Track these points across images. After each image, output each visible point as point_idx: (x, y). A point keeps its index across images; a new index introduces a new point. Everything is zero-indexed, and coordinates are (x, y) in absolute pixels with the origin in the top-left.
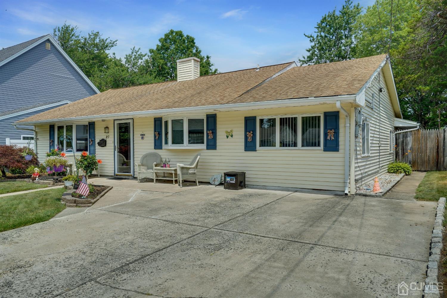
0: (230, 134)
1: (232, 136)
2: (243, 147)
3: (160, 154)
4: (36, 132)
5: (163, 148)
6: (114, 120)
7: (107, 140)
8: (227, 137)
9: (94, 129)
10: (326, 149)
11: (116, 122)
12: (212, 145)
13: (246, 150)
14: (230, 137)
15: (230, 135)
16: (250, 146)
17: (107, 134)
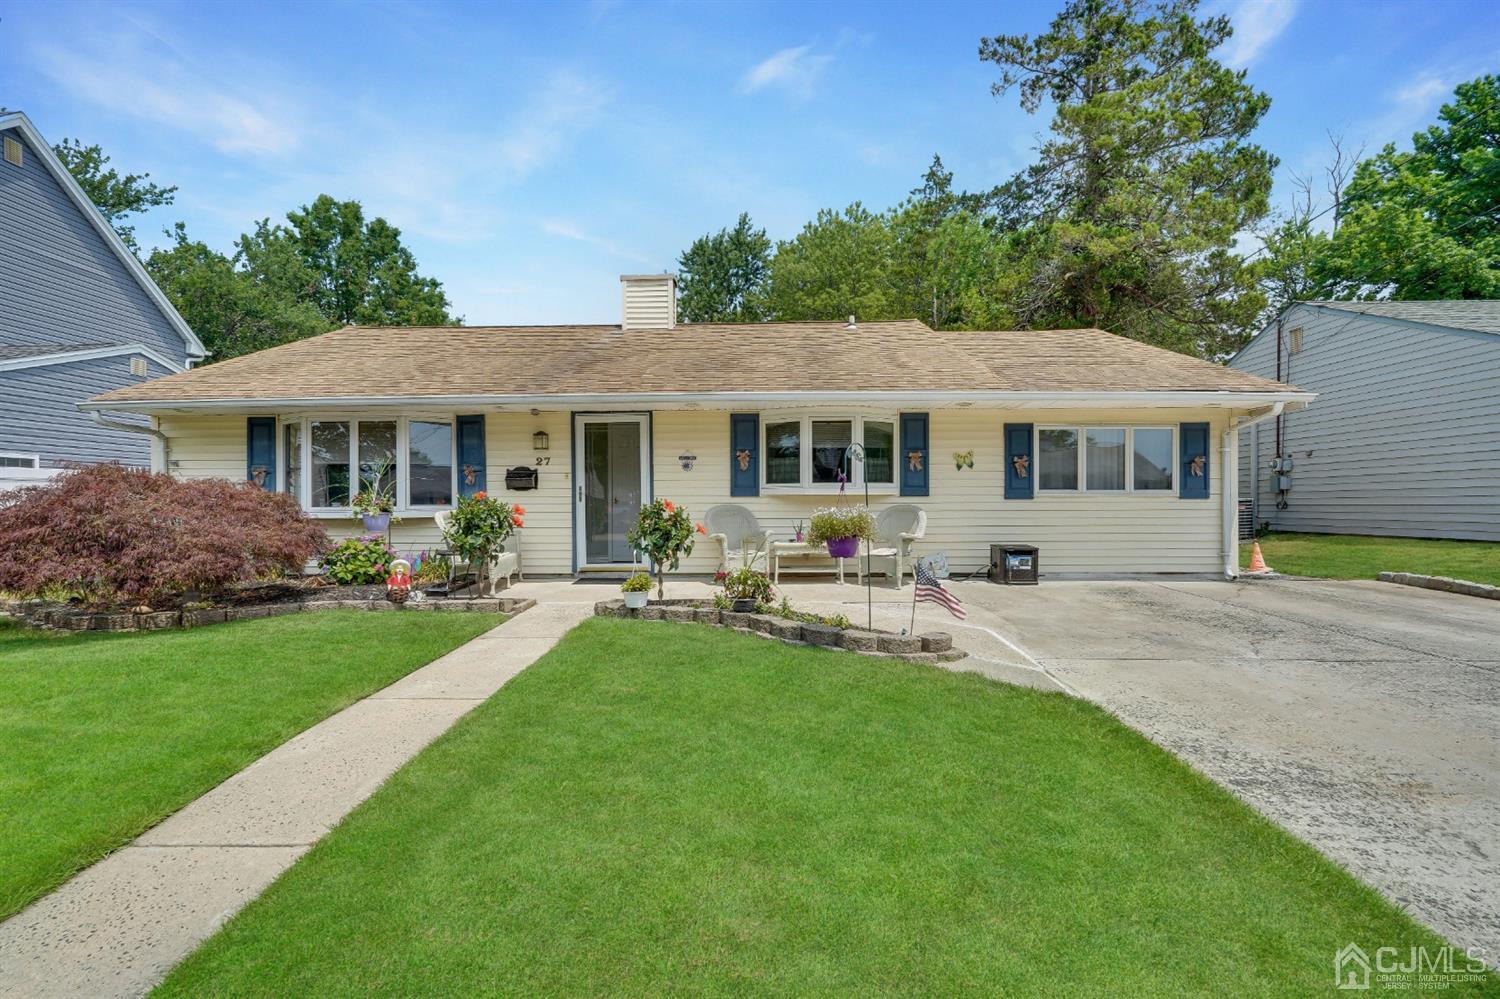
0: (968, 461)
1: (971, 466)
2: (1001, 491)
3: (750, 508)
4: (167, 441)
5: (762, 492)
6: (573, 414)
7: (540, 469)
8: (959, 467)
9: (481, 436)
10: (1186, 494)
11: (581, 421)
12: (917, 484)
13: (1007, 497)
14: (965, 467)
15: (963, 462)
16: (1017, 486)
17: (543, 454)
